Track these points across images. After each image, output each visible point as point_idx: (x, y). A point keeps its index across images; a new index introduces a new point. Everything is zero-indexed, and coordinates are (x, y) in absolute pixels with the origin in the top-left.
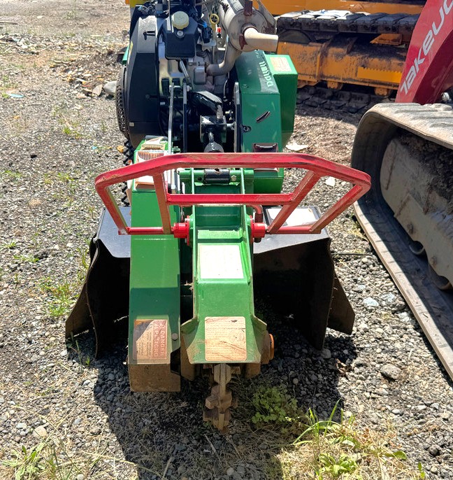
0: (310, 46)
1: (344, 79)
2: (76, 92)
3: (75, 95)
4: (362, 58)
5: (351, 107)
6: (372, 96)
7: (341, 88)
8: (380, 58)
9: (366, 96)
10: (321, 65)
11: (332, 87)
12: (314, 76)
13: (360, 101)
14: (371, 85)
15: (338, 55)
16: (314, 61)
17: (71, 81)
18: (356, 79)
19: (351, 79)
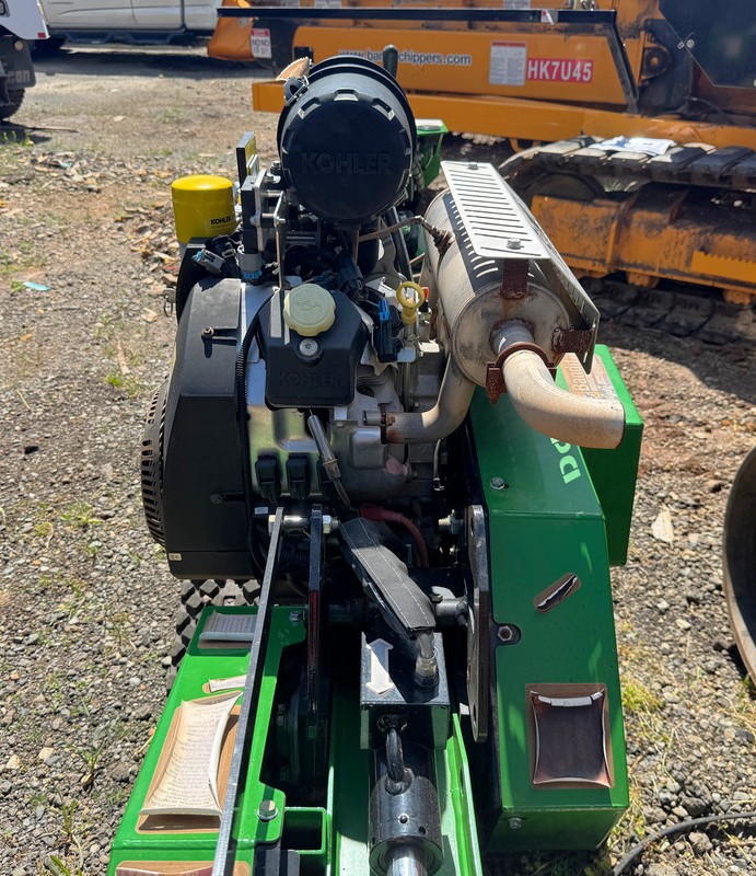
0: (595, 206)
1: (661, 270)
2: (149, 280)
3: (147, 286)
4: (700, 234)
5: (676, 324)
6: (718, 303)
7: (654, 285)
8: (736, 236)
9: (706, 303)
10: (617, 241)
11: (637, 283)
12: (602, 261)
13: (692, 311)
14: (717, 285)
15: (651, 226)
16: (602, 234)
17: (146, 256)
18: (686, 271)
19: (676, 271)
